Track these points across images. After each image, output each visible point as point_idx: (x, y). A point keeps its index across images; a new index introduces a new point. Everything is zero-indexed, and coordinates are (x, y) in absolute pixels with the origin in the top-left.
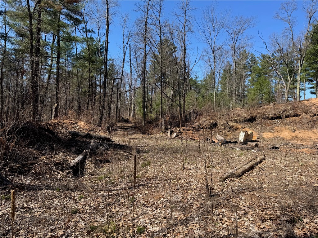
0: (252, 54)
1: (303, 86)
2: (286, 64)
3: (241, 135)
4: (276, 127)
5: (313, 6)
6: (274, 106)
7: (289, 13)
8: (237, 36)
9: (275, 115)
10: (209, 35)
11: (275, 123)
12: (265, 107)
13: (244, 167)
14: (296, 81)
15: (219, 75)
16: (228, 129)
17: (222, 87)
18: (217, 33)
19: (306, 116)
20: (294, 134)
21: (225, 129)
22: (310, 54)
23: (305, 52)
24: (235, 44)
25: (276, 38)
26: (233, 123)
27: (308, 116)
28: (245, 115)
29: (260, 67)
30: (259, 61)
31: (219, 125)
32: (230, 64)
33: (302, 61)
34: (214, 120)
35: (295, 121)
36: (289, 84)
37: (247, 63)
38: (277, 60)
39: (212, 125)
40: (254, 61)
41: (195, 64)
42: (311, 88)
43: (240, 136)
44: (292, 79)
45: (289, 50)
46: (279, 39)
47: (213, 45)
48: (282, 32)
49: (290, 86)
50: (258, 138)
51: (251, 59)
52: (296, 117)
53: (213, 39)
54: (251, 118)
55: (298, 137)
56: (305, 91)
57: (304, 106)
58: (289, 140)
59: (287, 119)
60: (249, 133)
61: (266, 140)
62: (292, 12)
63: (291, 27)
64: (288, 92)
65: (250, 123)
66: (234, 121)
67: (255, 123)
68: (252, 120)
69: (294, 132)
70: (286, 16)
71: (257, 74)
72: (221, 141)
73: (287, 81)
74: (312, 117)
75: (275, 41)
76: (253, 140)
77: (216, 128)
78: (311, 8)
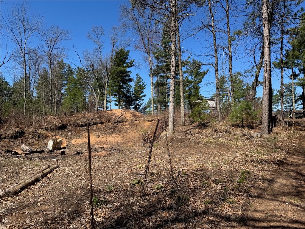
0: (69, 65)
1: (110, 99)
2: (97, 79)
3: (50, 144)
4: (85, 134)
5: (115, 36)
6: (84, 115)
7: (99, 36)
8: (53, 44)
9: (84, 123)
10: (19, 35)
11: (84, 130)
12: (77, 115)
13: (28, 180)
14: (104, 94)
15: (35, 80)
16: (37, 138)
17: (37, 93)
18: (28, 35)
19: (109, 124)
20: (98, 139)
21: (33, 138)
22: (114, 74)
23: (110, 71)
24: (51, 51)
25: (88, 54)
26: (44, 130)
27: (110, 124)
28: (57, 122)
29: (75, 78)
30: (76, 73)
31: (26, 134)
32: (47, 71)
33: (108, 79)
34: (21, 128)
35: (101, 127)
36: (99, 96)
37: (64, 73)
38: (90, 74)
39: (17, 134)
40: (71, 72)
41: (3, 64)
42: (116, 101)
43: (48, 144)
44: (101, 92)
45: (99, 68)
46: (91, 56)
47: (23, 47)
48: (93, 50)
49: (99, 98)
50: (67, 145)
51: (68, 70)
52: (102, 124)
53: (24, 40)
54: (62, 126)
55: (101, 141)
56: (111, 103)
57: (107, 115)
58: (94, 145)
59: (94, 126)
60: (58, 141)
61: (74, 146)
62: (100, 36)
63: (100, 48)
64: (98, 102)
65: (61, 131)
66: (44, 129)
67: (66, 130)
68: (63, 127)
69: (98, 137)
70: (96, 38)
71: (72, 84)
72: (26, 152)
73: (97, 93)
74: (113, 124)
75: (88, 57)
76: (62, 147)
77: (22, 138)
78: (114, 37)
